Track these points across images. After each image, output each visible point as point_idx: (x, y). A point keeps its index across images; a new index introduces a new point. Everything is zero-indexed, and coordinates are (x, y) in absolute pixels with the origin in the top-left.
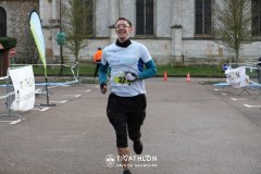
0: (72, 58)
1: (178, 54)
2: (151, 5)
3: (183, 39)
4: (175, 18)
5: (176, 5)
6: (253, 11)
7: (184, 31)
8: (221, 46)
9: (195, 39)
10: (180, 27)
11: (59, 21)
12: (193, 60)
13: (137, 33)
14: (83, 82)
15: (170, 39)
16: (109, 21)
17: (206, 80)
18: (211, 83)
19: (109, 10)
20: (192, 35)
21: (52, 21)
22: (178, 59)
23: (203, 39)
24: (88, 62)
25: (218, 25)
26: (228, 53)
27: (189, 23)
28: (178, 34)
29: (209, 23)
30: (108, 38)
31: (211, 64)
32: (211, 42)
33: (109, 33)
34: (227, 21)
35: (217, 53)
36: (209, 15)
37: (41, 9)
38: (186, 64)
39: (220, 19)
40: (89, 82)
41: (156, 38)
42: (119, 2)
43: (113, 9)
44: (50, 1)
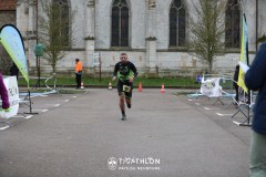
0: (49, 69)
1: (152, 65)
2: (126, 17)
3: (157, 51)
4: (150, 30)
5: (150, 17)
6: (227, 24)
7: (158, 43)
8: (195, 58)
9: (170, 51)
10: (154, 39)
11: (36, 32)
12: (167, 71)
13: (112, 45)
14: (61, 92)
15: (144, 51)
16: (85, 33)
17: (180, 91)
18: (185, 94)
19: (85, 23)
20: (165, 45)
21: (28, 32)
22: (153, 70)
23: (177, 51)
24: (64, 73)
25: (192, 37)
26: (201, 65)
27: (163, 34)
28: (152, 46)
29: (183, 35)
30: (84, 50)
31: (185, 75)
32: (185, 54)
33: (85, 44)
34: (201, 34)
35: (191, 65)
36: (183, 28)
37: (18, 21)
38: (160, 75)
39: (194, 31)
40: (66, 93)
41: (131, 50)
42: (94, 15)
43: (89, 21)
44: (27, 13)
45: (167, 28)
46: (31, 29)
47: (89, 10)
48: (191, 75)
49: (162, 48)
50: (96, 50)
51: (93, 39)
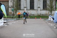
1: (39, 13)
2: (33, 2)
3: (40, 10)
4: (39, 5)
5: (39, 3)
7: (40, 8)
9: (43, 10)
10: (40, 7)
11: (13, 6)
13: (30, 9)
15: (37, 10)
16: (24, 6)
19: (24, 4)
20: (42, 9)
22: (39, 14)
25: (48, 7)
26: (50, 13)
28: (39, 9)
30: (24, 10)
31: (46, 15)
33: (24, 9)
36: (46, 5)
38: (41, 15)
42: (26, 2)
43: (25, 4)
44: (11, 2)
45: (42, 5)
46: (12, 5)
47: (25, 1)
48: (48, 15)
49: (41, 9)
50: (27, 10)
51: (26, 7)
